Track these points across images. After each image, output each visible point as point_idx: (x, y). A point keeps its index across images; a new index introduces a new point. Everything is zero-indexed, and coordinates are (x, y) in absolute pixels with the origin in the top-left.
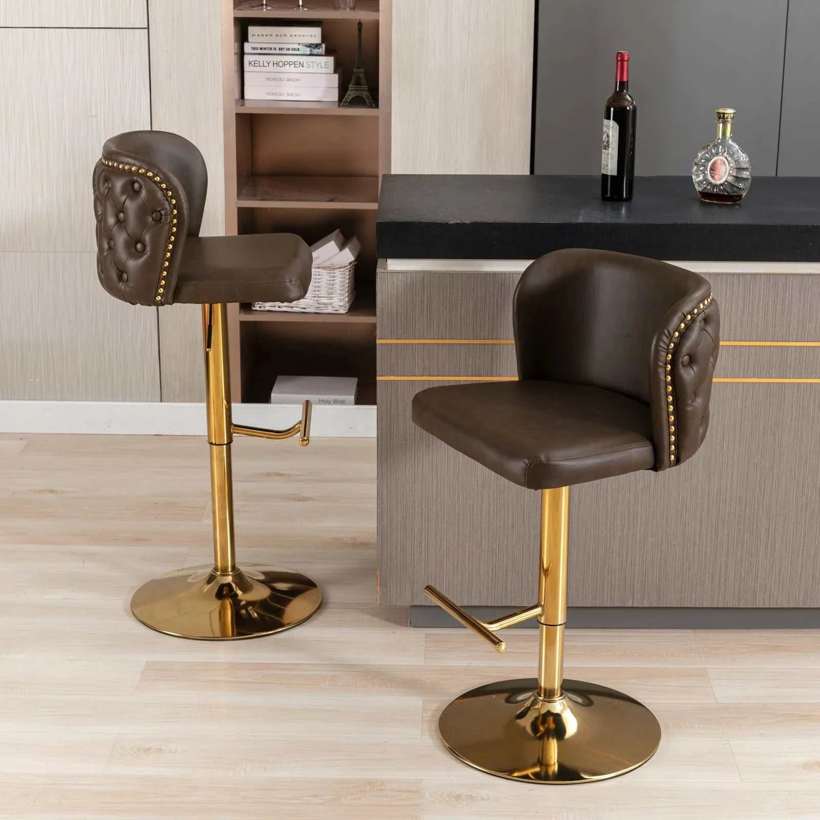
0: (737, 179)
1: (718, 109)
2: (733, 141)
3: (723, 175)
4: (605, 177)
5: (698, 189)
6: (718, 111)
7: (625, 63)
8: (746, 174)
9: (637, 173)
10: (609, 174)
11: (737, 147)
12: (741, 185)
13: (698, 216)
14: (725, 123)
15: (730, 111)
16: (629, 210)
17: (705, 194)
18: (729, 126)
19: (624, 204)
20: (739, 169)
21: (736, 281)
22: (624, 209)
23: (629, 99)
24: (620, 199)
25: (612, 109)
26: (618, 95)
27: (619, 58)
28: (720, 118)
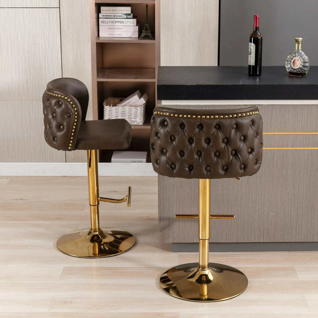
0: (304, 66)
1: (296, 38)
2: (302, 51)
3: (298, 65)
4: (250, 66)
5: (288, 71)
6: (296, 39)
7: (258, 20)
8: (307, 64)
9: (263, 65)
10: (252, 65)
11: (304, 53)
12: (305, 69)
13: (288, 81)
14: (298, 44)
15: (301, 39)
16: (260, 79)
17: (291, 73)
18: (300, 45)
19: (258, 77)
20: (305, 62)
21: (304, 107)
22: (258, 79)
23: (259, 34)
24: (256, 75)
25: (252, 38)
26: (255, 33)
27: (255, 18)
28: (296, 42)
